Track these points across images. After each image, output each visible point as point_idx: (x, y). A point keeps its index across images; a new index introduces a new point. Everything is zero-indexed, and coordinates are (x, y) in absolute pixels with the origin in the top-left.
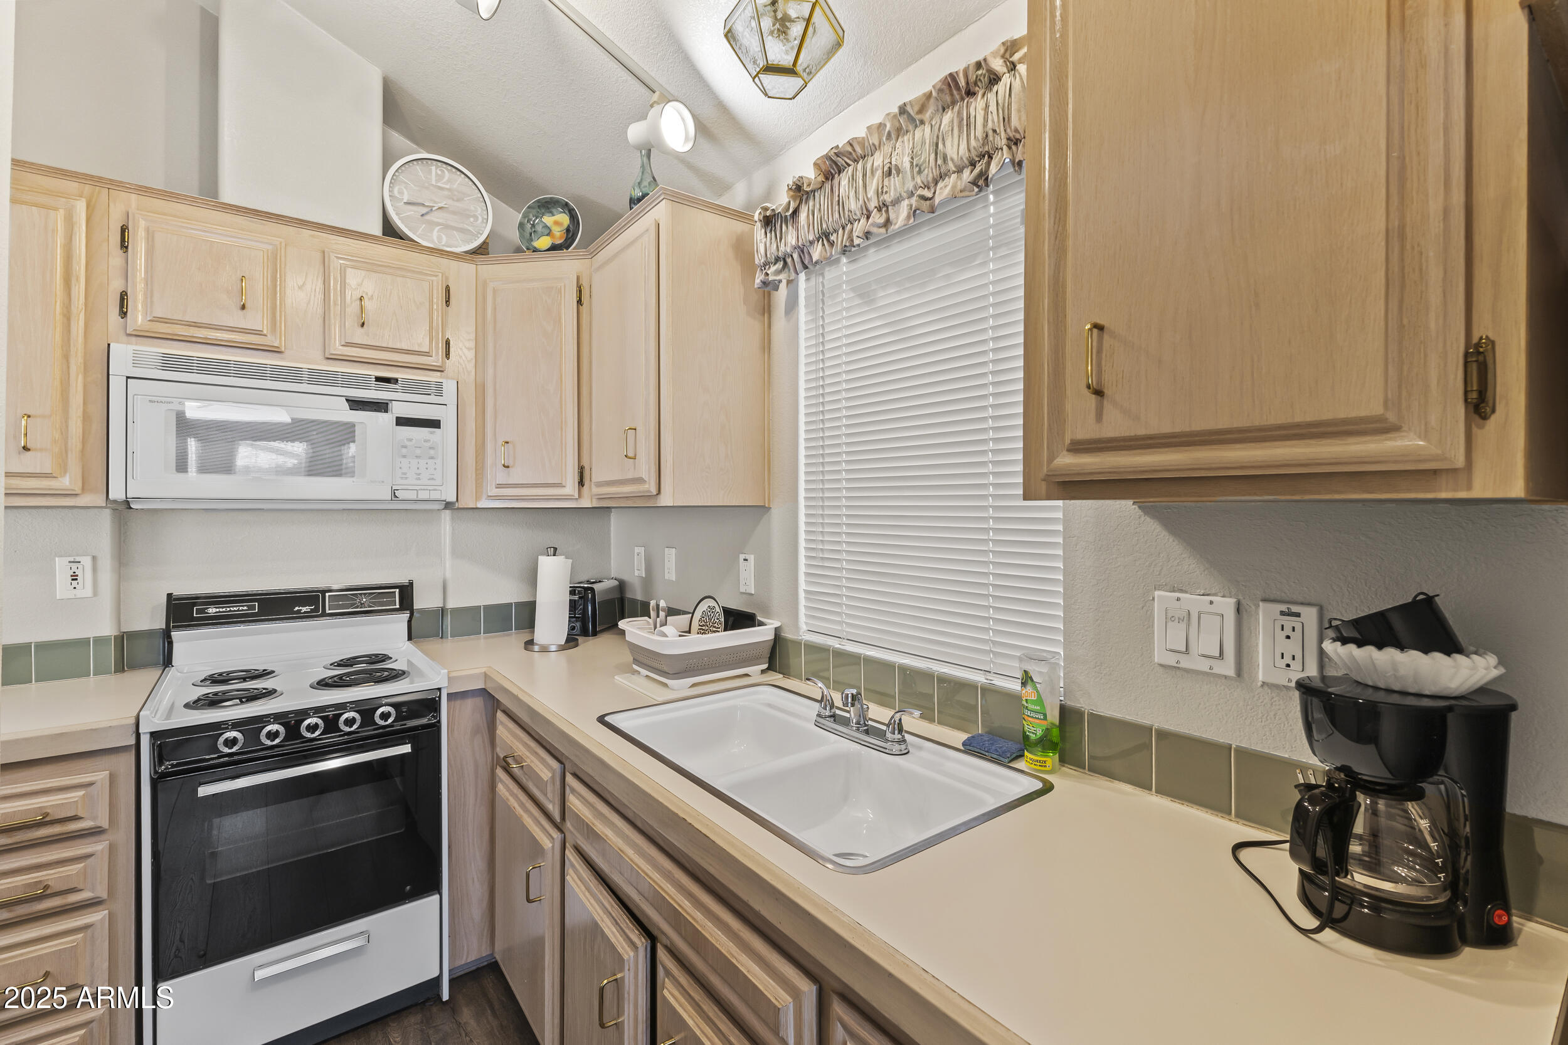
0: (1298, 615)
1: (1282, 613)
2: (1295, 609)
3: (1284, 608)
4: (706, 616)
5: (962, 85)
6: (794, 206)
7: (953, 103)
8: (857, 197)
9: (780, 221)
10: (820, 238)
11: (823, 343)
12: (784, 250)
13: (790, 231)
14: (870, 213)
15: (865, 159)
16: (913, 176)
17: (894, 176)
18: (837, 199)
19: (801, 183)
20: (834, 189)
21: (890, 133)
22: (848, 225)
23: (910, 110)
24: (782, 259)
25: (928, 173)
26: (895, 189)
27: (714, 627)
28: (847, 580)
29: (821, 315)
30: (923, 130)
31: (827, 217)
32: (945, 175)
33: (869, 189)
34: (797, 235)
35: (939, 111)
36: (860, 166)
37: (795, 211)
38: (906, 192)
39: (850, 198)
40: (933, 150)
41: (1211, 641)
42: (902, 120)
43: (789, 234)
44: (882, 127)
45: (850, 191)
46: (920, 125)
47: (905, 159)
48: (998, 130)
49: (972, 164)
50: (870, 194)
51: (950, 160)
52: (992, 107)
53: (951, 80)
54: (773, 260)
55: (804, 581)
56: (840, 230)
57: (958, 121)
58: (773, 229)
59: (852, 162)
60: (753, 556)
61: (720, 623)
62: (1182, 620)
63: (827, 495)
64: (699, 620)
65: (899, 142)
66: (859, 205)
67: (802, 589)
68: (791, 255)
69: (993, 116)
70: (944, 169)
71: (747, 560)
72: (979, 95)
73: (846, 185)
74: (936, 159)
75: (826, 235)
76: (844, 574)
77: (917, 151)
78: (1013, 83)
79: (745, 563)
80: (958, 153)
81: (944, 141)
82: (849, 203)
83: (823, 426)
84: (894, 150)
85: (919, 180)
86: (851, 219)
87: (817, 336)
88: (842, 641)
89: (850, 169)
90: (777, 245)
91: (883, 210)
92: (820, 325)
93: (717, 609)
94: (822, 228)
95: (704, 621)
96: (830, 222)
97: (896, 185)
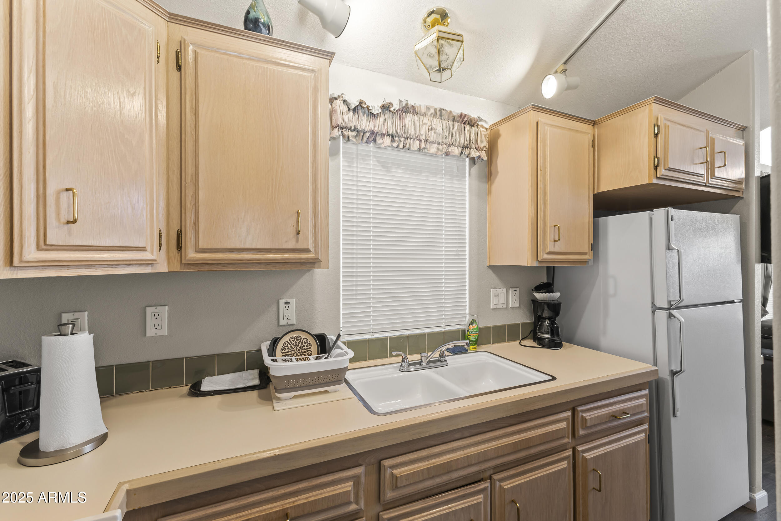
0: (516, 290)
2: (516, 289)
3: (514, 289)
4: (290, 344)
5: (465, 119)
6: (379, 112)
7: (458, 122)
8: (415, 130)
9: (362, 112)
10: (389, 135)
11: (357, 181)
12: (363, 128)
13: (370, 121)
14: (420, 140)
15: (418, 115)
16: (442, 138)
17: (433, 132)
18: (404, 124)
19: (391, 106)
20: (401, 118)
21: (432, 114)
22: (408, 139)
23: (443, 112)
24: (358, 131)
25: (448, 140)
26: (434, 138)
27: (303, 349)
28: (373, 303)
29: (355, 166)
30: (446, 123)
31: (397, 129)
32: (454, 145)
33: (421, 130)
34: (375, 126)
35: (453, 121)
36: (416, 117)
37: (378, 114)
38: (437, 142)
39: (412, 128)
40: (451, 134)
41: (502, 300)
42: (438, 113)
43: (369, 123)
44: (428, 108)
45: (411, 125)
46: (445, 120)
47: (438, 129)
48: (474, 143)
49: (463, 148)
50: (422, 133)
51: (457, 142)
52: (473, 134)
53: (463, 115)
54: (352, 129)
55: (343, 308)
56: (402, 138)
57: (460, 130)
58: (356, 113)
59: (413, 113)
60: (295, 300)
61: (309, 345)
62: (497, 296)
63: (359, 261)
64: (282, 350)
65: (435, 120)
66: (416, 134)
67: (341, 313)
68: (366, 132)
69: (473, 138)
70: (454, 143)
71: (289, 303)
72: (468, 126)
73: (409, 121)
74: (452, 138)
75: (392, 136)
76: (371, 300)
77: (445, 130)
78: (478, 131)
79: (287, 305)
80: (460, 141)
81: (456, 134)
82: (411, 130)
83: (357, 225)
84: (433, 121)
85: (445, 141)
86: (410, 137)
87: (353, 176)
88: (371, 334)
89: (411, 115)
90: (358, 123)
91: (425, 142)
92: (355, 171)
93: (303, 337)
94: (393, 132)
95: (288, 348)
96: (399, 131)
97: (434, 136)
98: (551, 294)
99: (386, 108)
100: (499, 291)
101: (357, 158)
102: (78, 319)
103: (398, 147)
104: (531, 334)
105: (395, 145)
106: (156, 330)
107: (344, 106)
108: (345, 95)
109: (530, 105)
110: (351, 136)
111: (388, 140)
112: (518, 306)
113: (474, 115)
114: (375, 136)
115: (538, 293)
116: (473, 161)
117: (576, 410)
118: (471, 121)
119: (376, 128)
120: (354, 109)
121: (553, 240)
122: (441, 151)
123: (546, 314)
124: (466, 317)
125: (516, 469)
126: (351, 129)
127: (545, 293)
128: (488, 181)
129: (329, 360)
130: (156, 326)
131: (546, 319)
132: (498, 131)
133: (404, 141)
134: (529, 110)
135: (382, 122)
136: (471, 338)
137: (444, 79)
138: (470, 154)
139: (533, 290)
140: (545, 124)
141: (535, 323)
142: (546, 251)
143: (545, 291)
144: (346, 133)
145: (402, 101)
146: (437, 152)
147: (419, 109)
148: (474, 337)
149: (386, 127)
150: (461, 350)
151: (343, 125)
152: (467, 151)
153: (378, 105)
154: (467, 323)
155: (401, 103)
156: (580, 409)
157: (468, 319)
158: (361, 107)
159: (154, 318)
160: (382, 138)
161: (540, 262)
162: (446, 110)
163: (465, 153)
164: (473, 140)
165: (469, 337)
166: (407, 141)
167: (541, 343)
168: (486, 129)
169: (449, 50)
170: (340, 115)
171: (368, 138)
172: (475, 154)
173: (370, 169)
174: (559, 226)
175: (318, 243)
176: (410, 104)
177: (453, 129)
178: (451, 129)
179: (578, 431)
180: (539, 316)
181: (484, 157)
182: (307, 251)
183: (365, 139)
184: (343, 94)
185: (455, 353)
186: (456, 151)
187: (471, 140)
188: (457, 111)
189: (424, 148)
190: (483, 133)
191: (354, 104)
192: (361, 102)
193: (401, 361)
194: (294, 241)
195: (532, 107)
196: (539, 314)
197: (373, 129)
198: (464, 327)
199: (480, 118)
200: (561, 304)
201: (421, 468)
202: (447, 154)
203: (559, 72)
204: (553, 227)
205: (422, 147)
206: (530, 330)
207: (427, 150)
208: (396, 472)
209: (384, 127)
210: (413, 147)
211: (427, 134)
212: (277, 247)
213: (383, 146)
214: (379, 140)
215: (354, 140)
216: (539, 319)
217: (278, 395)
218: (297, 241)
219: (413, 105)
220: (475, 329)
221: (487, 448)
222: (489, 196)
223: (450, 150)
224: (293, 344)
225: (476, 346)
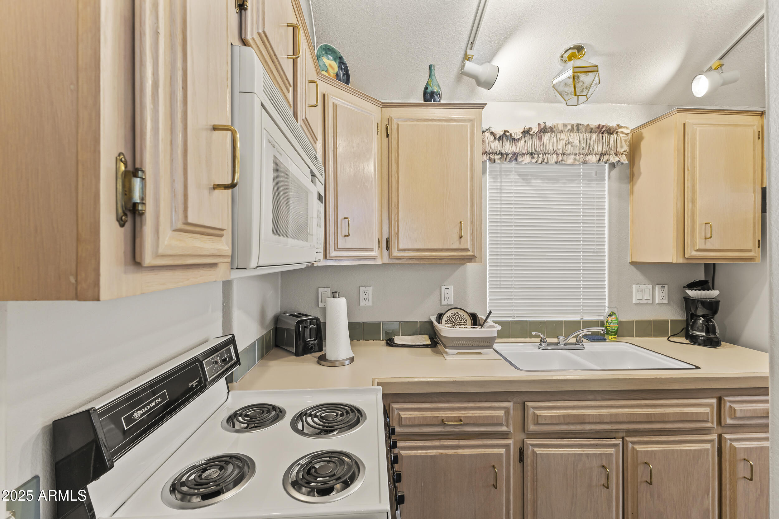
0: (664, 287)
1: (662, 287)
2: (664, 286)
4: (451, 318)
5: (603, 129)
6: (520, 136)
7: (596, 132)
8: (553, 146)
9: (505, 138)
10: (528, 154)
11: (501, 193)
12: (507, 152)
13: (512, 145)
14: (558, 154)
15: (555, 133)
16: (579, 149)
17: (570, 146)
18: (542, 143)
19: (531, 130)
20: (540, 138)
21: (569, 129)
22: (546, 154)
23: (580, 127)
24: (502, 154)
25: (585, 151)
26: (571, 150)
27: (460, 323)
28: (515, 292)
29: (499, 181)
30: (583, 135)
31: (536, 147)
32: (591, 154)
33: (558, 145)
34: (517, 148)
35: (591, 132)
36: (553, 135)
37: (519, 138)
38: (574, 153)
39: (549, 145)
40: (588, 144)
41: (647, 295)
42: (575, 128)
43: (512, 146)
44: (565, 125)
45: (549, 142)
46: (582, 133)
47: (575, 142)
48: (613, 149)
49: (601, 155)
50: (559, 148)
51: (595, 151)
52: (612, 141)
53: (601, 126)
54: (498, 153)
55: (489, 295)
56: (540, 154)
57: (598, 139)
58: (501, 140)
59: (550, 132)
60: (452, 286)
61: (465, 320)
62: (641, 291)
63: (503, 257)
64: (446, 321)
65: (572, 134)
66: (553, 149)
67: (488, 298)
68: (509, 154)
69: (612, 144)
70: (592, 152)
71: (448, 288)
72: (606, 135)
73: (547, 139)
74: (589, 148)
75: (532, 154)
76: (513, 290)
77: (582, 142)
78: (617, 138)
79: (447, 290)
80: (598, 149)
81: (593, 144)
82: (549, 147)
83: (500, 228)
84: (570, 136)
85: (582, 152)
86: (548, 153)
87: (497, 189)
88: (513, 317)
89: (549, 134)
90: (503, 148)
91: (562, 155)
92: (499, 185)
93: (461, 313)
94: (532, 151)
95: (450, 321)
96: (537, 150)
97: (571, 149)
98: (706, 291)
99: (526, 132)
100: (643, 287)
101: (501, 175)
102: (326, 292)
103: (536, 162)
104: (682, 332)
105: (534, 161)
106: (366, 302)
107: (491, 136)
108: (492, 128)
109: (675, 109)
110: (496, 159)
111: (528, 158)
112: (667, 302)
113: (612, 124)
114: (516, 156)
115: (691, 290)
116: (613, 166)
117: (722, 399)
118: (610, 129)
119: (518, 150)
120: (500, 138)
121: (704, 238)
122: (579, 161)
123: (701, 311)
124: (605, 310)
125: (650, 438)
126: (496, 153)
127: (699, 290)
128: (630, 182)
129: (483, 329)
130: (366, 300)
131: (699, 316)
132: (642, 133)
133: (542, 157)
134: (675, 113)
135: (522, 144)
136: (611, 329)
137: (580, 102)
138: (609, 160)
139: (684, 287)
140: (693, 124)
141: (687, 320)
142: (695, 248)
143: (700, 288)
144: (492, 157)
145: (540, 124)
146: (574, 162)
147: (556, 128)
148: (613, 328)
149: (526, 148)
150: (599, 339)
151: (490, 151)
152: (605, 158)
153: (519, 131)
154: (606, 315)
155: (540, 126)
156: (727, 398)
157: (607, 311)
158: (505, 135)
159: (364, 294)
160: (523, 157)
161: (687, 259)
162: (583, 125)
163: (603, 159)
164: (611, 146)
165: (607, 327)
166: (545, 156)
167: (694, 340)
168: (627, 134)
169: (585, 79)
170: (488, 144)
171: (510, 158)
172: (613, 159)
173: (512, 182)
174: (710, 223)
175: (475, 244)
176: (548, 126)
177: (590, 140)
178: (588, 140)
179: (725, 419)
180: (692, 314)
181: (624, 160)
182: (467, 250)
183: (508, 159)
184: (490, 127)
185: (592, 340)
186: (593, 159)
187: (610, 147)
188: (594, 124)
189: (562, 160)
190: (623, 138)
191: (500, 134)
192: (505, 132)
193: (540, 341)
194: (458, 242)
195: (678, 110)
196: (693, 311)
197: (515, 151)
198: (603, 319)
199: (620, 126)
200: (720, 302)
201: (557, 414)
202: (584, 163)
203: (713, 68)
204: (704, 224)
205: (559, 160)
206: (682, 328)
207: (564, 162)
208: (537, 412)
209: (524, 148)
210: (551, 161)
211: (564, 148)
212: (446, 248)
213: (523, 163)
214: (519, 159)
215: (499, 161)
216: (692, 317)
217: (446, 350)
218: (460, 243)
219: (551, 126)
220: (615, 320)
221: (619, 412)
222: (631, 196)
223: (587, 159)
224: (454, 318)
225: (616, 336)
